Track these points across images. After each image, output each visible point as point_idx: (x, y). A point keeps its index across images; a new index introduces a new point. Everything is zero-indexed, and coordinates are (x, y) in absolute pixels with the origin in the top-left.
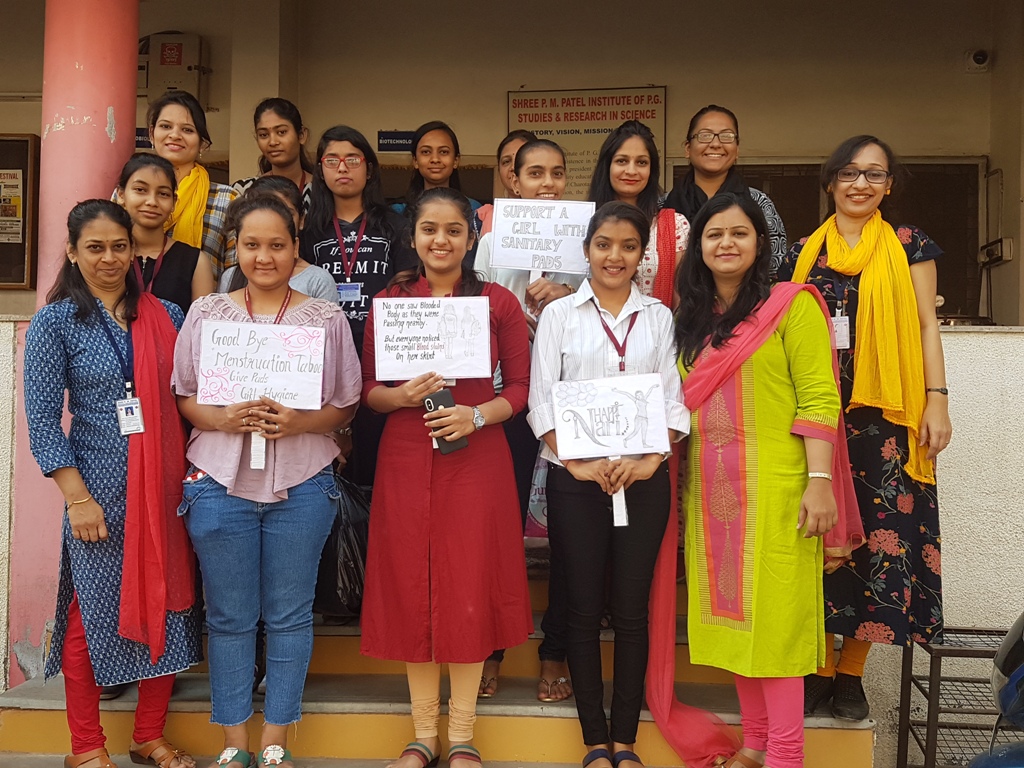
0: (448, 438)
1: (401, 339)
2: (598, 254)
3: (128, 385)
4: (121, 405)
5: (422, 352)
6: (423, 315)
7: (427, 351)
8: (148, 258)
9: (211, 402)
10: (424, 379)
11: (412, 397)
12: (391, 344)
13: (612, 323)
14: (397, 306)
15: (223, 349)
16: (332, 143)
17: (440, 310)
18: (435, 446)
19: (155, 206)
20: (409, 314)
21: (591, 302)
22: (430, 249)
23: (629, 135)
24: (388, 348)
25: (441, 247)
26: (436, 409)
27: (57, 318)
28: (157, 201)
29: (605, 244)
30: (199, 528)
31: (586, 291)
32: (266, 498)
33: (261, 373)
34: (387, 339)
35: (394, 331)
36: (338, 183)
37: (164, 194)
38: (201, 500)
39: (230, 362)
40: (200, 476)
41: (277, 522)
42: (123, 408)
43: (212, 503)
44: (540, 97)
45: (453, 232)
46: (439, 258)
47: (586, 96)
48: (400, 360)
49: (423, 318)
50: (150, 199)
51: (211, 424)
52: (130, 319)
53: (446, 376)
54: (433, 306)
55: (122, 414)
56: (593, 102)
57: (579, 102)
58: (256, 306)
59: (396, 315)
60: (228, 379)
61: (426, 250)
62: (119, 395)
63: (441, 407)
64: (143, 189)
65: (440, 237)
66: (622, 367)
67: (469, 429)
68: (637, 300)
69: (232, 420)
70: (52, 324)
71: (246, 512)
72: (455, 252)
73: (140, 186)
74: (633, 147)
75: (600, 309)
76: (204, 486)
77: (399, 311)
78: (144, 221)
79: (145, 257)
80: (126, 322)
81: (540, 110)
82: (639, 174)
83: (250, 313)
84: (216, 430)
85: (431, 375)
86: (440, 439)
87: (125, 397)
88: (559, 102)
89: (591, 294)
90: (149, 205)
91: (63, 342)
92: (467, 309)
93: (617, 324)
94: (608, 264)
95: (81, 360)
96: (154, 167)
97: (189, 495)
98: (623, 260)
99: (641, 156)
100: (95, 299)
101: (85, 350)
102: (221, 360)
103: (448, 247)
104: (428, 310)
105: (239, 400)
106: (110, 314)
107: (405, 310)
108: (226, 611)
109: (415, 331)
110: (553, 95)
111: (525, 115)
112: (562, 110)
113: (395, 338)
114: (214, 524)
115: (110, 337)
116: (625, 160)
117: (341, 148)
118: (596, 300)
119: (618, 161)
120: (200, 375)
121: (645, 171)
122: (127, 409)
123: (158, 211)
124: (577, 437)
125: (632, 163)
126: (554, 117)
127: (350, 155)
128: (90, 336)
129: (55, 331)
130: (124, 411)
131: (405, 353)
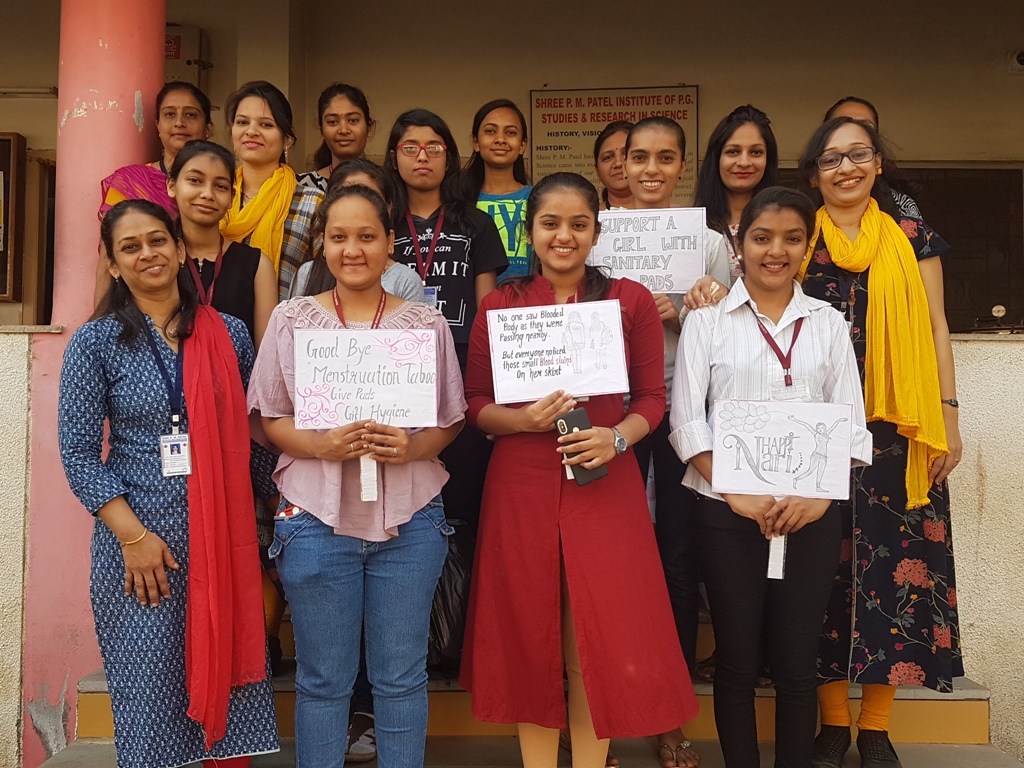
0: (587, 465)
1: (521, 355)
2: (755, 249)
3: (176, 418)
4: (166, 441)
5: (546, 367)
6: (545, 325)
7: (551, 366)
8: (205, 261)
9: (311, 426)
10: (552, 400)
11: (539, 422)
12: (510, 361)
13: (773, 331)
14: (514, 317)
15: (320, 362)
16: (411, 128)
17: (564, 319)
18: (570, 475)
19: (211, 200)
20: (528, 326)
21: (746, 307)
22: (550, 247)
23: (740, 123)
24: (506, 366)
25: (564, 244)
26: (570, 431)
27: (98, 338)
28: (213, 194)
29: (764, 238)
30: (293, 572)
31: (740, 293)
32: (377, 536)
33: (366, 387)
34: (505, 355)
35: (513, 346)
36: (416, 173)
37: (221, 187)
38: (298, 540)
39: (330, 378)
40: (296, 511)
41: (385, 562)
42: (169, 445)
43: (311, 543)
44: (565, 96)
45: (578, 226)
46: (562, 257)
47: (613, 96)
48: (521, 379)
49: (545, 329)
50: (206, 191)
51: (309, 451)
52: (182, 337)
53: (576, 394)
54: (555, 314)
55: (166, 452)
56: (621, 101)
57: (606, 102)
58: (347, 312)
59: (513, 328)
60: (330, 398)
61: (546, 248)
62: (164, 430)
63: (576, 430)
64: (197, 180)
65: (563, 233)
66: (788, 381)
67: (611, 454)
68: (802, 304)
69: (338, 447)
70: (91, 345)
71: (349, 554)
72: (580, 250)
73: (196, 175)
74: (746, 135)
75: (758, 315)
76: (300, 523)
77: (518, 323)
78: (198, 216)
79: (201, 260)
80: (176, 341)
81: (565, 111)
82: (753, 165)
83: (342, 320)
84: (315, 458)
85: (559, 394)
86: (575, 467)
87: (171, 432)
88: (585, 102)
89: (747, 297)
90: (204, 198)
91: (103, 366)
92: (594, 315)
93: (780, 330)
94: (768, 260)
95: (122, 389)
96: (212, 155)
97: (284, 533)
98: (787, 254)
99: (755, 145)
100: (143, 316)
101: (126, 376)
102: (320, 376)
103: (573, 244)
104: (550, 320)
105: (344, 422)
106: (160, 332)
107: (524, 321)
108: (323, 670)
109: (536, 344)
110: (578, 95)
111: (549, 115)
112: (589, 110)
113: (515, 354)
114: (313, 568)
115: (159, 361)
116: (737, 151)
117: (422, 134)
118: (753, 304)
119: (728, 152)
120: (297, 395)
121: (761, 161)
122: (172, 446)
123: (215, 205)
124: (738, 468)
125: (745, 153)
126: (580, 117)
127: (432, 142)
128: (134, 360)
129: (93, 353)
130: (169, 448)
131: (526, 370)
